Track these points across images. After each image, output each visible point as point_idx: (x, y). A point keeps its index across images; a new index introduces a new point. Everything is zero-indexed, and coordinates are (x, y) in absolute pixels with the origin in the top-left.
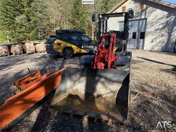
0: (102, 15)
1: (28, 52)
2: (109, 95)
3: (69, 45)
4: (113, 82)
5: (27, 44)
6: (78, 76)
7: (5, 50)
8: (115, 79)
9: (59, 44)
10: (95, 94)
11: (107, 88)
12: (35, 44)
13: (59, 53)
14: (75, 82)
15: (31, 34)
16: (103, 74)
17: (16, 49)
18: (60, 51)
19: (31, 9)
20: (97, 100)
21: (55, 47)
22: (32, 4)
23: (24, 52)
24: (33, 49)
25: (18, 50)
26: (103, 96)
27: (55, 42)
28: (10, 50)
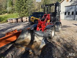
0: (45, 5)
1: (24, 21)
2: (39, 42)
3: (37, 19)
4: (40, 36)
5: (23, 18)
6: (28, 33)
7: (16, 21)
8: (40, 35)
9: (33, 18)
10: (34, 41)
11: (38, 38)
12: (26, 18)
13: (32, 22)
14: (27, 35)
15: (26, 14)
16: (36, 33)
17: (19, 20)
18: (33, 21)
19: (26, 4)
20: (34, 43)
21: (31, 20)
22: (27, 2)
23: (23, 21)
24: (26, 20)
25: (20, 21)
26: (37, 42)
27: (31, 18)
28: (17, 21)
